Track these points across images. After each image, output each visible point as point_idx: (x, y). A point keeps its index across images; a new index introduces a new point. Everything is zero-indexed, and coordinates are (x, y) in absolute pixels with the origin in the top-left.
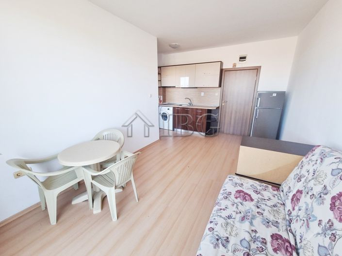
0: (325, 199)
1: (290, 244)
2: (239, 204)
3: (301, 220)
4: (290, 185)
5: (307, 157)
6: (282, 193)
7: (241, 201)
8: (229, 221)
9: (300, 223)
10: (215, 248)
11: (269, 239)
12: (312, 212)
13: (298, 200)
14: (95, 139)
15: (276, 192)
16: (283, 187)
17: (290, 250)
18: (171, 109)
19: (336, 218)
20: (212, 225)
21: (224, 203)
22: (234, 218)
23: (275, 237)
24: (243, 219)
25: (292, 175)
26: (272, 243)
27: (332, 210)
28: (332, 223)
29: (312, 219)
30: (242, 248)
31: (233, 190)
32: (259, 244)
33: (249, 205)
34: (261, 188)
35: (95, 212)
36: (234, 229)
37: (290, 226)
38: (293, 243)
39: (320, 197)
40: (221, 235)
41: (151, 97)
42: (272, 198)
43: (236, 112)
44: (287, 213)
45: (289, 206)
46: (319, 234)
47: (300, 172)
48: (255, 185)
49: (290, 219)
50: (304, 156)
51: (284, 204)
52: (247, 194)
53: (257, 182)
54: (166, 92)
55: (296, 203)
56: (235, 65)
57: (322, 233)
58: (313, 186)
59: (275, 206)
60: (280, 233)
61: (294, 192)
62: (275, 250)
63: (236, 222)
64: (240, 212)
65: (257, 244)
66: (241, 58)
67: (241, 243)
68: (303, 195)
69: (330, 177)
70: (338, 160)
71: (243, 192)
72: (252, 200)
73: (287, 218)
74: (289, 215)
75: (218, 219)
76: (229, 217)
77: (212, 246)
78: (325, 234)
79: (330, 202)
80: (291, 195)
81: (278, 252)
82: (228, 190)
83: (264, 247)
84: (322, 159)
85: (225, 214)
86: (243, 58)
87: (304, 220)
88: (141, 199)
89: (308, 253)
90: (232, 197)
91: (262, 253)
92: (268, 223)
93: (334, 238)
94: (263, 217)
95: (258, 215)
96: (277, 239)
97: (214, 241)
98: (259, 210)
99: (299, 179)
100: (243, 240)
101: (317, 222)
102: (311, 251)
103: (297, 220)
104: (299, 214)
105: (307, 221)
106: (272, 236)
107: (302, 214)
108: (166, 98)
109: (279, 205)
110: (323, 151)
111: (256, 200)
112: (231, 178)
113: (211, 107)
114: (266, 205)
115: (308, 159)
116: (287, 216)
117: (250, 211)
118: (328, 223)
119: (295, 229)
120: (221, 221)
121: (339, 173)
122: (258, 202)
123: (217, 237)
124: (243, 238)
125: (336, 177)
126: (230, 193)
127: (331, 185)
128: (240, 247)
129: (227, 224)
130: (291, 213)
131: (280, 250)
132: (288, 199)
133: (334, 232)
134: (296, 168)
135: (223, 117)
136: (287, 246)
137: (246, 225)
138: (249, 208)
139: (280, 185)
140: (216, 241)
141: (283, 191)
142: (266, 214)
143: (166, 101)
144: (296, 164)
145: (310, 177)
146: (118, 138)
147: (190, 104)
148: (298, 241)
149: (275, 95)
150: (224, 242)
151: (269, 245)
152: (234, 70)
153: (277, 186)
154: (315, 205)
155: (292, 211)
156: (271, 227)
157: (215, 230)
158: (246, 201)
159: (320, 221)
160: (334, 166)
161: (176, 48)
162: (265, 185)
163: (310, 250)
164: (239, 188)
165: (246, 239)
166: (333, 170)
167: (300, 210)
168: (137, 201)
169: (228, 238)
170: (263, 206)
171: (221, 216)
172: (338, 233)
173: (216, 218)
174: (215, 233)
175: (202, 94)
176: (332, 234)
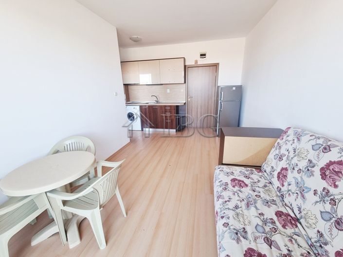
0: (314, 171)
1: (291, 217)
2: (239, 192)
3: (293, 193)
4: (272, 165)
5: (282, 139)
6: (265, 174)
7: (239, 189)
8: (238, 211)
9: (294, 197)
10: (238, 243)
11: (275, 218)
12: (304, 184)
13: (285, 176)
14: (52, 153)
15: (260, 174)
16: (265, 167)
17: (293, 222)
18: (138, 108)
19: (331, 186)
20: (224, 220)
21: (226, 194)
22: (241, 207)
23: (279, 214)
24: (248, 205)
25: (271, 156)
26: (279, 220)
27: (324, 180)
28: (328, 190)
29: (306, 190)
30: (260, 235)
31: (228, 180)
32: (270, 225)
33: (247, 191)
34: (248, 173)
35: (71, 246)
36: (245, 217)
37: (284, 201)
38: (293, 215)
39: (308, 170)
40: (238, 228)
41: (116, 95)
42: (260, 179)
43: (201, 107)
44: (276, 190)
45: (276, 183)
46: (317, 202)
47: (280, 152)
48: (243, 171)
49: (282, 194)
50: (279, 138)
51: (270, 183)
52: (241, 181)
53: (243, 168)
54: (129, 90)
55: (284, 179)
56: (196, 62)
57: (320, 201)
58: (297, 162)
59: (265, 186)
60: (280, 209)
61: (279, 170)
62: (284, 226)
63: (244, 211)
64: (243, 200)
65: (269, 226)
66: (201, 55)
67: (256, 230)
68: (289, 172)
69: (312, 152)
70: (314, 137)
71: (236, 179)
72: (247, 185)
73: (279, 194)
74: (280, 190)
75: (227, 212)
76: (237, 207)
77: (234, 242)
78: (324, 200)
79: (320, 173)
80: (276, 174)
81: (286, 227)
82: (224, 181)
83: (275, 227)
84: (298, 138)
85: (231, 205)
86: (203, 55)
87: (297, 193)
88: (129, 212)
89: (311, 221)
90: (230, 186)
91: (277, 233)
92: (268, 203)
93: (333, 202)
94: (261, 198)
95: (257, 198)
96: (280, 216)
97: (234, 236)
98: (256, 193)
99: (280, 158)
100: (257, 226)
101: (312, 192)
102: (314, 219)
103: (289, 194)
104: (290, 189)
105: (301, 193)
106: (276, 214)
107: (293, 188)
108: (130, 97)
109: (268, 185)
110: (296, 132)
111: (250, 185)
112: (220, 169)
113: (179, 103)
114: (259, 187)
115: (284, 140)
116: (278, 192)
117: (250, 196)
118: (323, 190)
119: (289, 202)
120: (231, 214)
121: (320, 148)
122: (252, 186)
123: (235, 231)
124: (256, 224)
125: (318, 151)
126: (227, 184)
127: (316, 158)
128: (258, 234)
129: (238, 214)
130: (281, 189)
131: (287, 225)
132: (274, 177)
133: (332, 197)
134: (273, 149)
135: (190, 112)
136: (290, 220)
137: (253, 210)
138: (248, 194)
139: (261, 167)
140: (236, 236)
141: (265, 171)
142: (262, 195)
143: (130, 99)
144: (272, 146)
145: (292, 155)
146: (86, 146)
147: (157, 102)
148: (297, 212)
149: (234, 88)
150: (243, 234)
151: (278, 223)
152: (196, 66)
153: (258, 168)
154: (305, 178)
155: (281, 187)
156: (271, 206)
157: (230, 224)
158: (242, 187)
159: (314, 191)
160: (313, 143)
161: (137, 42)
162: (250, 169)
163: (312, 218)
164: (233, 177)
165: (259, 224)
166: (313, 146)
167: (290, 185)
168: (125, 216)
169: (244, 228)
170: (257, 189)
171: (229, 209)
172: (336, 197)
173: (225, 211)
174: (232, 227)
175: (168, 91)
176: (331, 199)
